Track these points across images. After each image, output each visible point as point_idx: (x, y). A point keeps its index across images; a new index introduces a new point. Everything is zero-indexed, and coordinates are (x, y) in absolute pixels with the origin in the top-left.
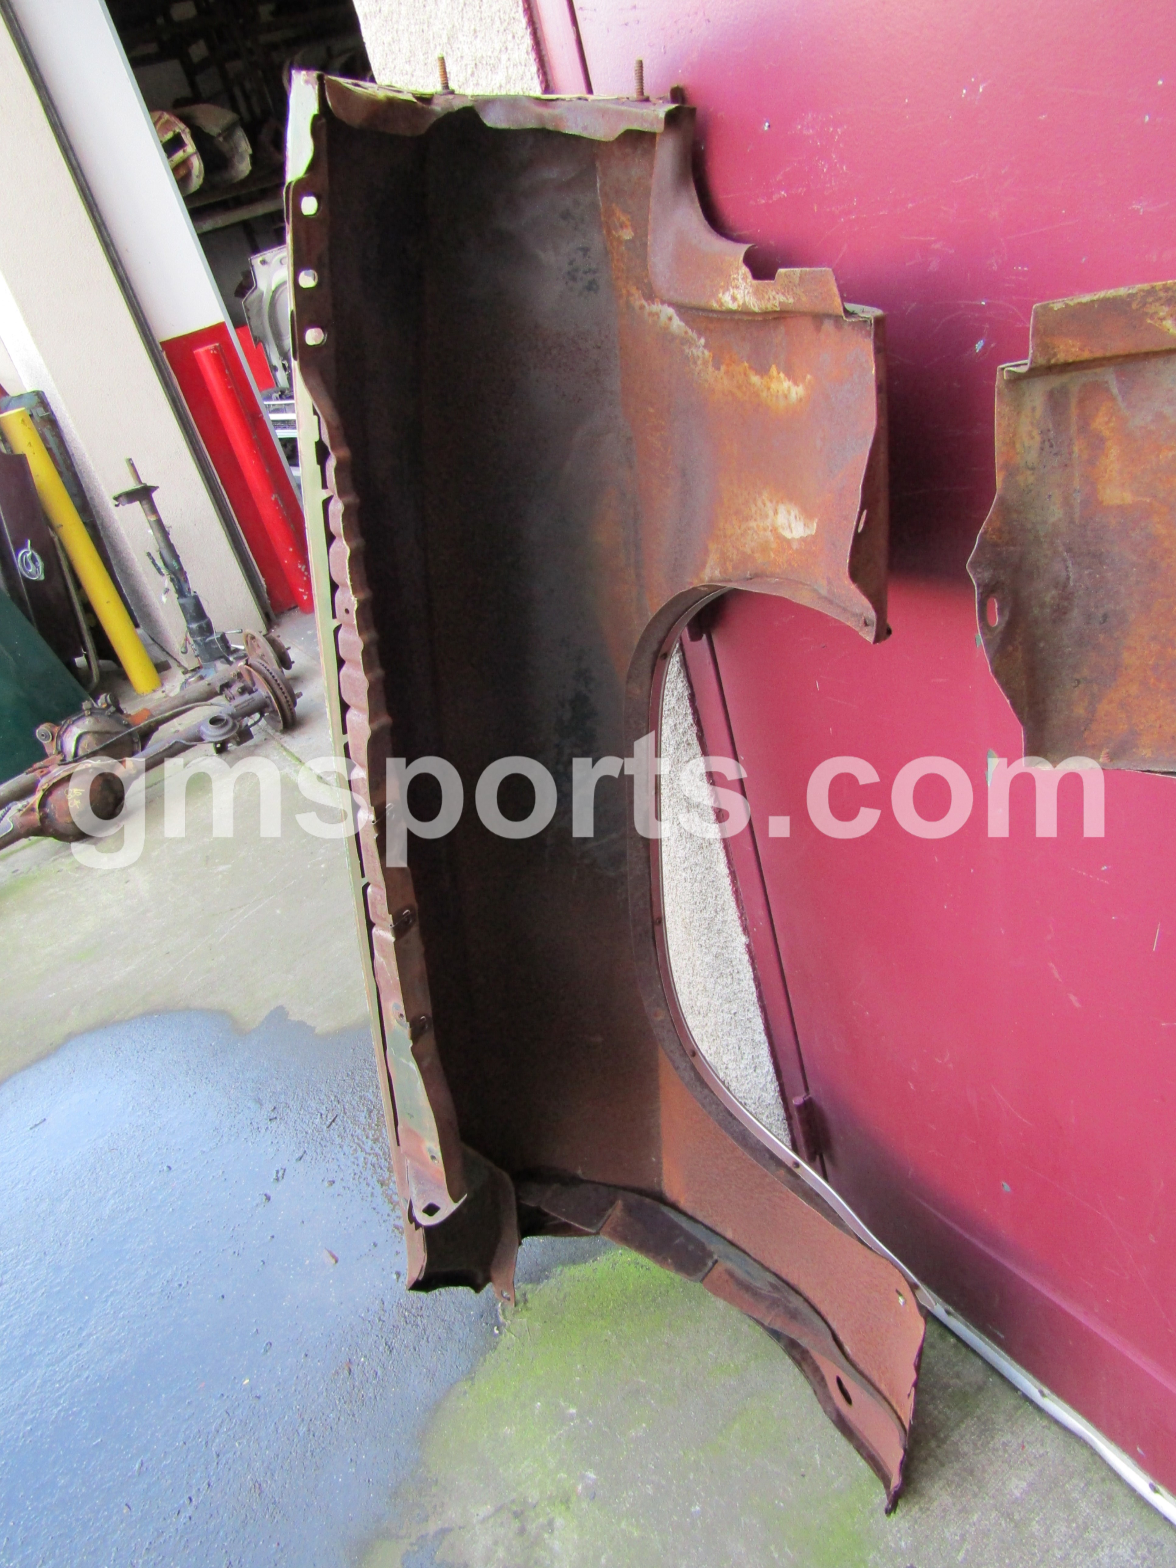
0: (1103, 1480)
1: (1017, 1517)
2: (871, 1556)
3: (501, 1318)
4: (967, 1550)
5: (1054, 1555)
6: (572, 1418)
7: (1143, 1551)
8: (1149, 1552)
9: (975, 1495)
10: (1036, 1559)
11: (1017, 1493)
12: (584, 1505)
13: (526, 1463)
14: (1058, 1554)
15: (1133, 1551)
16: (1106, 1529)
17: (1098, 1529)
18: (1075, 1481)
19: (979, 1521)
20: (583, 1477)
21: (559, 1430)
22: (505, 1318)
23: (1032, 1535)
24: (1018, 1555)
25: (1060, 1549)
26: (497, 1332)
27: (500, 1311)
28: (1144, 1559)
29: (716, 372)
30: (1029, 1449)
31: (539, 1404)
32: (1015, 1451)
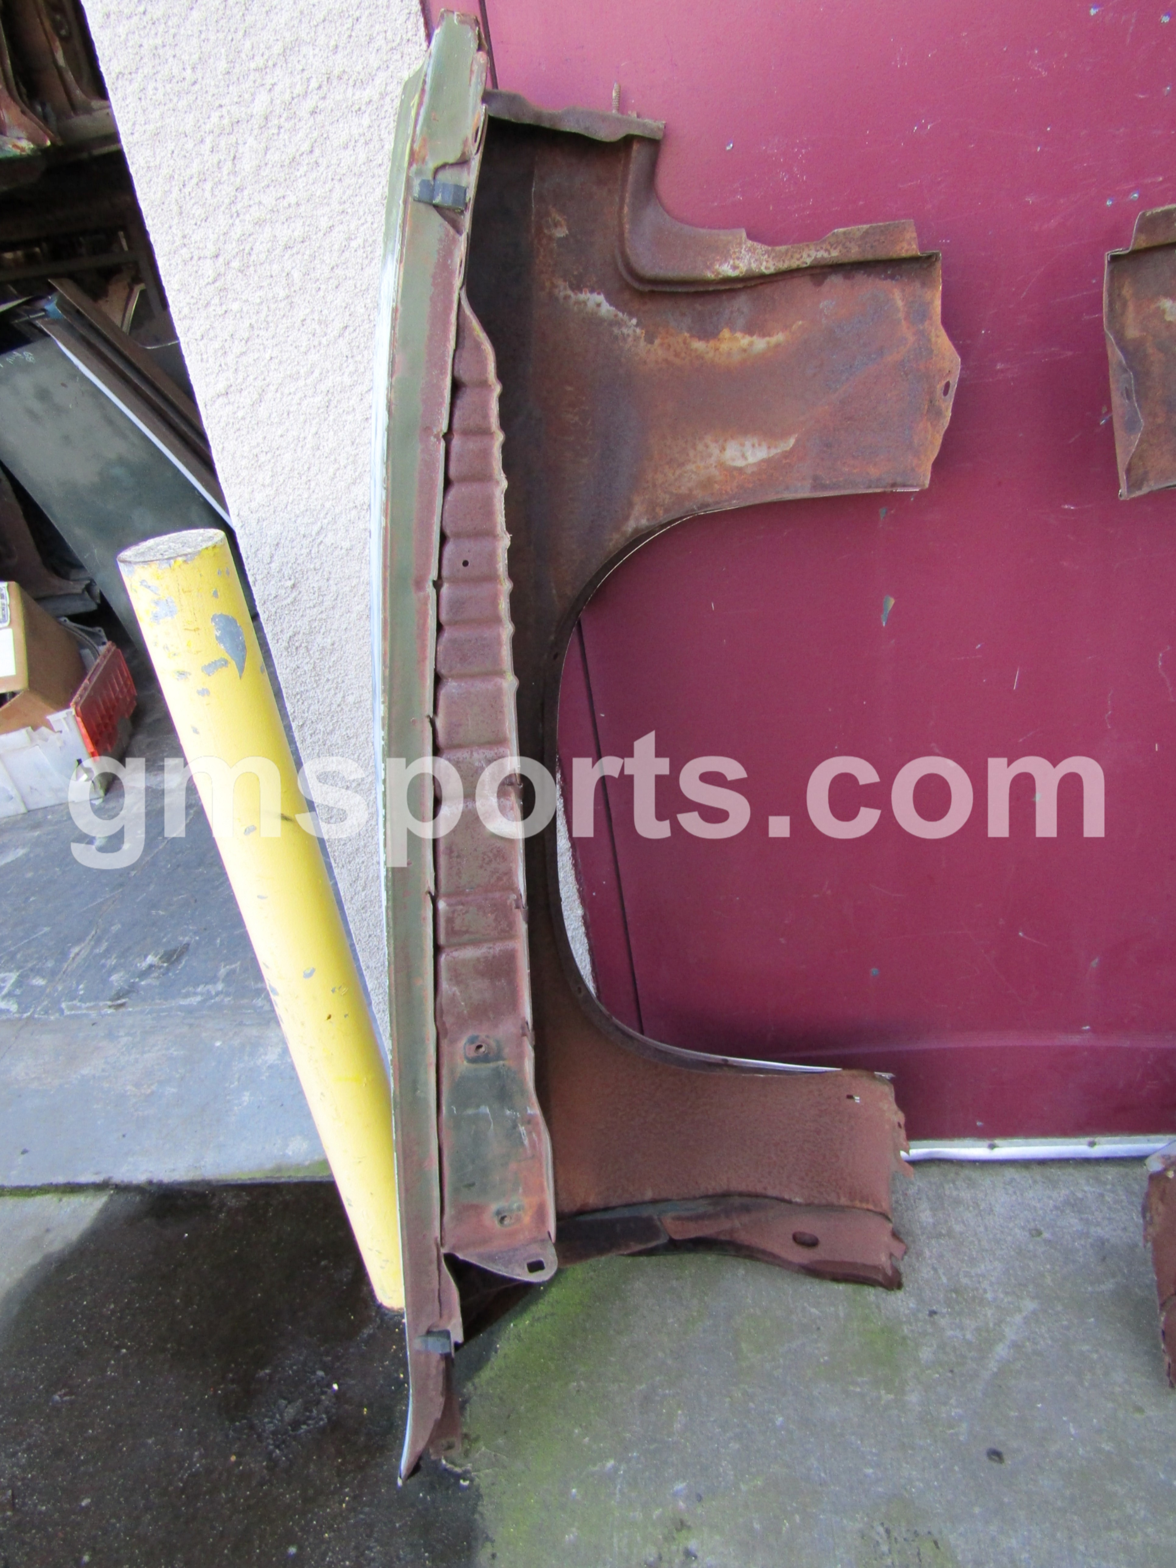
0: (957, 1174)
1: (944, 1232)
2: (906, 1330)
3: (458, 1470)
4: (944, 1274)
5: (981, 1232)
6: (616, 1469)
7: (1011, 1190)
8: (1013, 1187)
9: (914, 1242)
10: (976, 1243)
11: (931, 1220)
12: (699, 1511)
13: (615, 1540)
14: (982, 1229)
15: (1007, 1194)
16: (986, 1195)
17: (983, 1200)
18: (947, 1187)
19: (931, 1252)
20: (675, 1495)
21: (615, 1488)
22: (461, 1466)
23: (961, 1233)
24: (967, 1250)
25: (979, 1226)
26: (466, 1483)
27: (449, 1466)
28: (1015, 1193)
29: (649, 346)
30: (910, 1192)
31: (574, 1490)
32: (904, 1200)
